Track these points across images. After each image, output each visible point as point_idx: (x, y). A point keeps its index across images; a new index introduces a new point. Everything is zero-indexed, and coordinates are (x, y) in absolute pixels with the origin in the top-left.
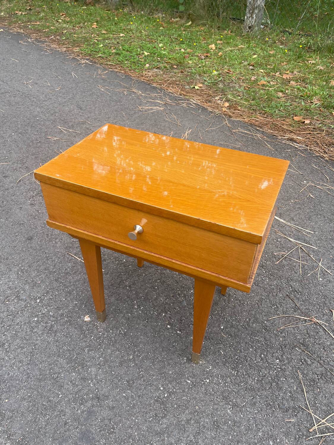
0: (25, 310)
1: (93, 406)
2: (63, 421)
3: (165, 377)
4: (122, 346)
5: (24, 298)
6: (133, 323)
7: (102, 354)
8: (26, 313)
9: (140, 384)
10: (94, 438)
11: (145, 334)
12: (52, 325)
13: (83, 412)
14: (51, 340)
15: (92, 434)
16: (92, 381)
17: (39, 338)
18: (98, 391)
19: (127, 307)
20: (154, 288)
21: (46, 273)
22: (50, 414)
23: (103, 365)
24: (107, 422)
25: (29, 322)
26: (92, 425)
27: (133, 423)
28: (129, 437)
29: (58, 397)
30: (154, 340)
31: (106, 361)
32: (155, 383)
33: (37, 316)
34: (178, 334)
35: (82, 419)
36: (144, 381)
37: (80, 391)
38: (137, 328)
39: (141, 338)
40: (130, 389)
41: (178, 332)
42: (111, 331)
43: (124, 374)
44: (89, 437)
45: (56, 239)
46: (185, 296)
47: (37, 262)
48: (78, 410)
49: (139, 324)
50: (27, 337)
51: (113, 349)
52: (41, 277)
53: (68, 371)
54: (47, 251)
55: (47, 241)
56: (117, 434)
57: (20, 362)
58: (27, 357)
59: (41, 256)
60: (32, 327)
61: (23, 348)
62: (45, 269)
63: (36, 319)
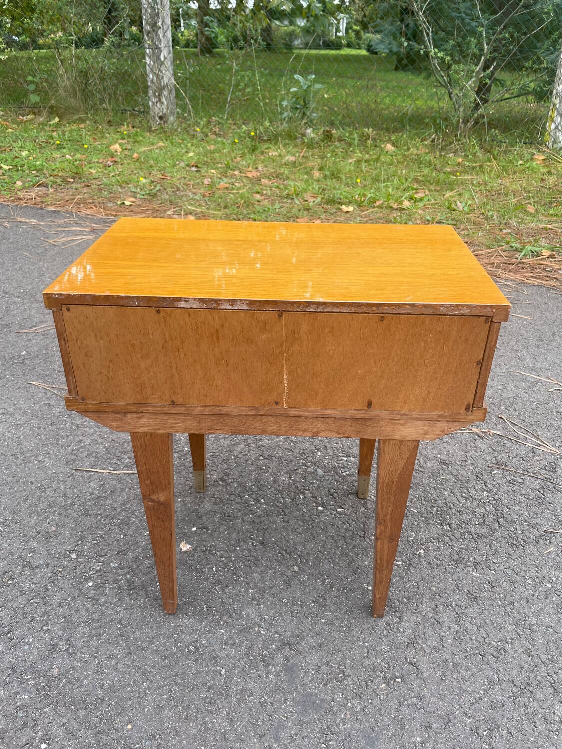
0: (58, 579)
1: (287, 659)
2: (255, 703)
3: (364, 572)
4: (271, 561)
5: (41, 562)
6: (265, 525)
7: (248, 584)
8: (64, 583)
9: (336, 597)
10: (322, 700)
11: (294, 530)
12: (128, 581)
13: (278, 674)
14: (145, 601)
15: (316, 695)
16: (260, 626)
17: (119, 609)
18: (280, 635)
19: (239, 508)
20: (261, 469)
21: (56, 511)
22: (226, 705)
23: (260, 597)
24: (324, 668)
25: (81, 593)
26: (306, 684)
27: (365, 650)
28: (374, 671)
29: (221, 675)
30: (312, 534)
31: (261, 591)
32: (356, 586)
33: (90, 578)
34: (340, 513)
35: (285, 685)
36: (338, 590)
37: (250, 648)
38: (276, 529)
39: (292, 539)
40: (325, 610)
41: (339, 510)
42: (238, 548)
43: (302, 595)
44: (314, 702)
45: (37, 456)
46: (313, 463)
47: (25, 500)
48: (267, 676)
49: (275, 522)
50: (96, 616)
51: (259, 570)
52: (52, 521)
53: (210, 631)
54: (33, 480)
55: (21, 464)
56: (353, 676)
57: (109, 657)
58: (118, 645)
59: (25, 490)
60: (93, 598)
61: (99, 636)
62: (50, 506)
63: (91, 584)
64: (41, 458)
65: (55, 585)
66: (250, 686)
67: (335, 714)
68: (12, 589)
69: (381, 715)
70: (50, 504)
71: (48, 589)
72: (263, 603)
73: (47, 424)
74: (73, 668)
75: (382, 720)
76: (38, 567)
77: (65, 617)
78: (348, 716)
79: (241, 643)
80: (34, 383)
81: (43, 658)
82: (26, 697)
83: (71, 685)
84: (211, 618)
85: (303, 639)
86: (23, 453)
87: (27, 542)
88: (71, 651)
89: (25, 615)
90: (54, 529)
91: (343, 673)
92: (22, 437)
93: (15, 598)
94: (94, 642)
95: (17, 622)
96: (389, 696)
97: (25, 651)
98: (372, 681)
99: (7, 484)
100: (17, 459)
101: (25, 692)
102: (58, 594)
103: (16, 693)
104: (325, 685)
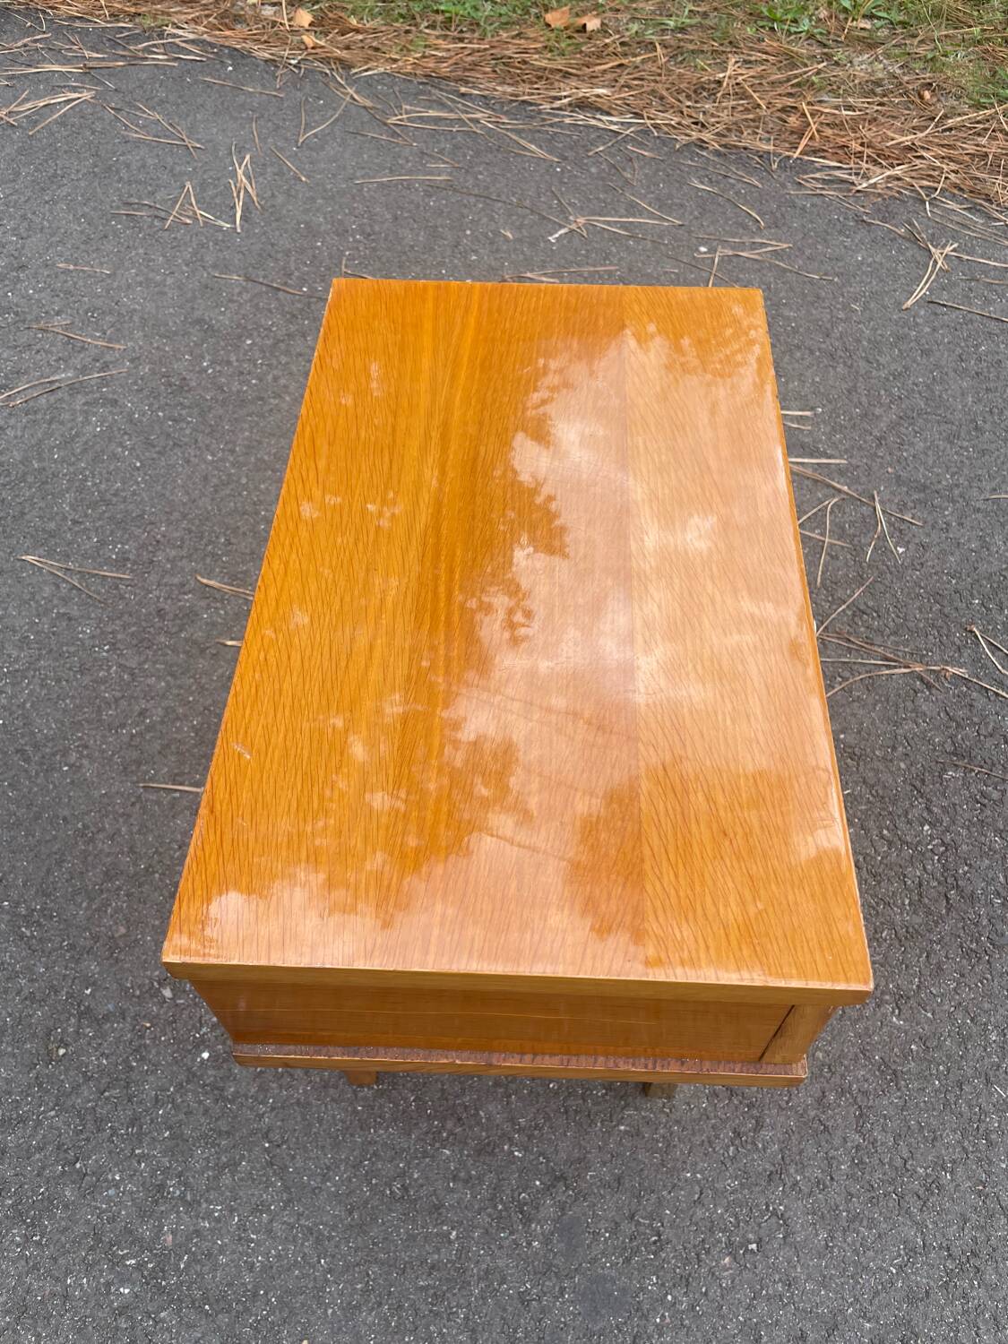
0: (145, 1045)
1: (562, 1210)
2: (511, 1297)
5: (110, 1007)
8: (158, 1053)
10: (624, 1291)
13: (546, 1241)
14: (305, 1091)
15: (613, 1280)
16: (511, 1140)
17: (262, 1108)
18: (548, 1159)
21: (119, 888)
24: (627, 1227)
25: (192, 1076)
26: (595, 1260)
28: (711, 1231)
29: (450, 1242)
35: (559, 1261)
37: (497, 1188)
44: (610, 1295)
45: (65, 753)
47: (60, 863)
48: (529, 1244)
50: (223, 1125)
52: (117, 910)
53: (425, 1154)
54: (66, 813)
55: (37, 774)
56: (674, 1241)
57: (257, 1210)
58: (269, 1184)
59: (55, 838)
60: (214, 1087)
61: (233, 1165)
62: (108, 876)
63: (206, 1055)
64: (73, 757)
65: (143, 1059)
66: (500, 1263)
67: (645, 1317)
68: (67, 1070)
69: (722, 1317)
70: (108, 870)
71: (132, 1068)
72: (516, 1093)
73: (70, 669)
74: (198, 1233)
75: (724, 1327)
76: (106, 1018)
77: (170, 1128)
78: (668, 1320)
79: (480, 1179)
80: (29, 558)
81: (143, 1214)
82: (127, 1291)
83: (198, 1268)
84: (424, 1126)
85: (588, 1169)
86: (36, 746)
87: (77, 962)
88: (189, 1198)
89: (99, 1123)
90: (123, 930)
91: (659, 1235)
92: (28, 705)
93: (76, 1088)
94: (226, 1179)
95: (88, 1140)
96: (737, 1281)
97: (109, 1199)
98: (708, 1252)
99: (18, 824)
100: (27, 760)
101: (122, 1283)
102: (152, 1078)
103: (108, 1284)
104: (628, 1260)
